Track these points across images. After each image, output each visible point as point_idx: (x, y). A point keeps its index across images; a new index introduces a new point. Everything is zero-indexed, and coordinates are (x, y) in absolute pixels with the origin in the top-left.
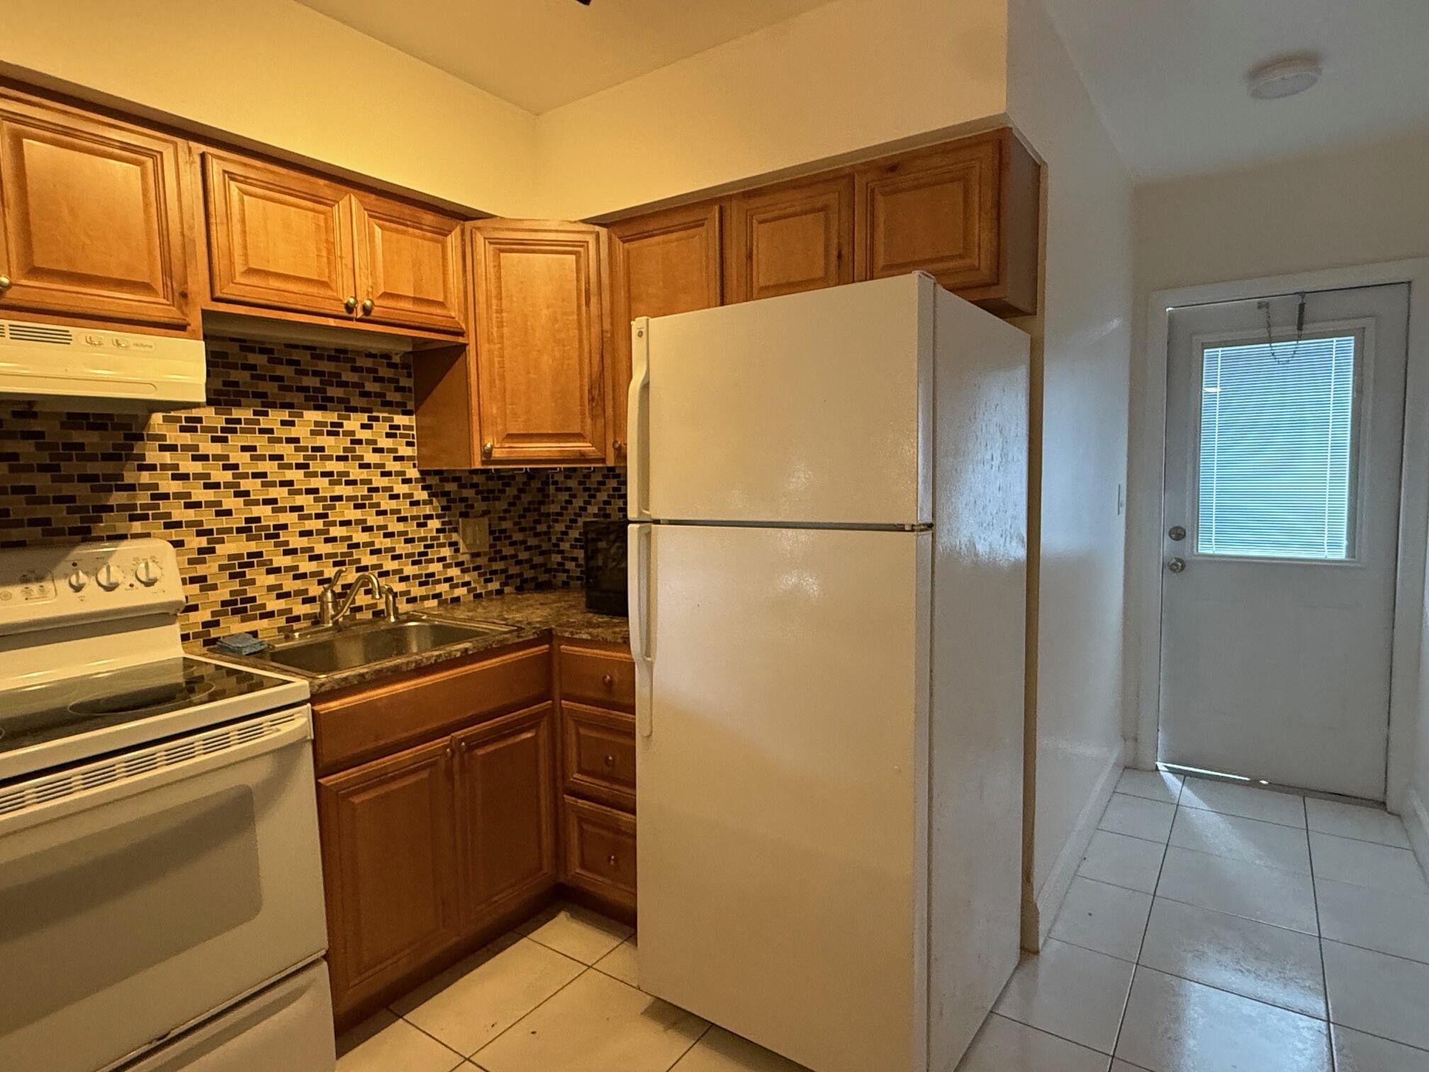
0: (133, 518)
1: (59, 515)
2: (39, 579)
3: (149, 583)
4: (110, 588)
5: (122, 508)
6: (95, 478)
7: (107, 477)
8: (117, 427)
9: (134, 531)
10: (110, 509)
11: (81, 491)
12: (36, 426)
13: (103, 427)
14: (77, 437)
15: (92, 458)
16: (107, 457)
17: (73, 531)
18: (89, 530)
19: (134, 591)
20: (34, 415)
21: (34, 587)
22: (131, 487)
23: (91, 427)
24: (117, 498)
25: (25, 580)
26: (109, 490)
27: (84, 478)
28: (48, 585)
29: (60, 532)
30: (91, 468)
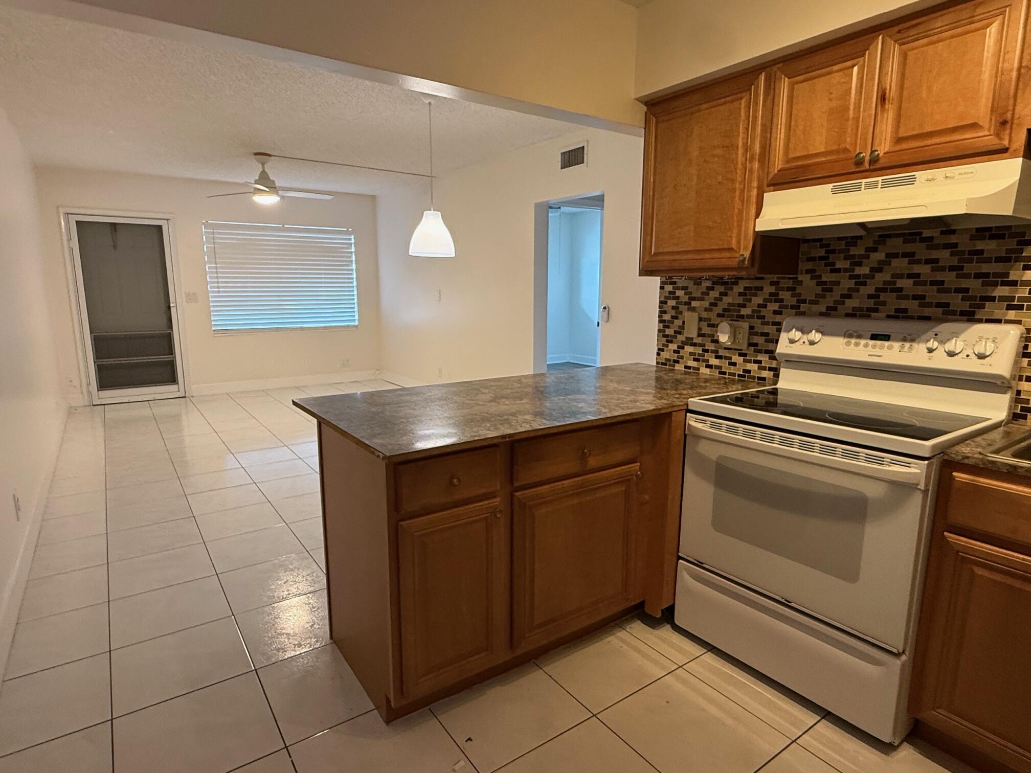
0: (1009, 308)
1: (956, 302)
2: (913, 340)
3: (981, 357)
4: (951, 354)
5: (1002, 299)
6: (987, 275)
7: (996, 275)
8: (1012, 236)
9: (1008, 318)
10: (993, 299)
11: (974, 285)
12: (953, 239)
13: (1002, 237)
14: (980, 245)
15: (988, 260)
16: (999, 260)
17: (963, 313)
18: (973, 313)
19: (968, 360)
20: (953, 232)
21: (907, 345)
22: (1014, 283)
23: (992, 237)
24: (1001, 291)
25: (904, 340)
26: (995, 284)
27: (978, 276)
28: (915, 345)
29: (954, 313)
30: (985, 268)
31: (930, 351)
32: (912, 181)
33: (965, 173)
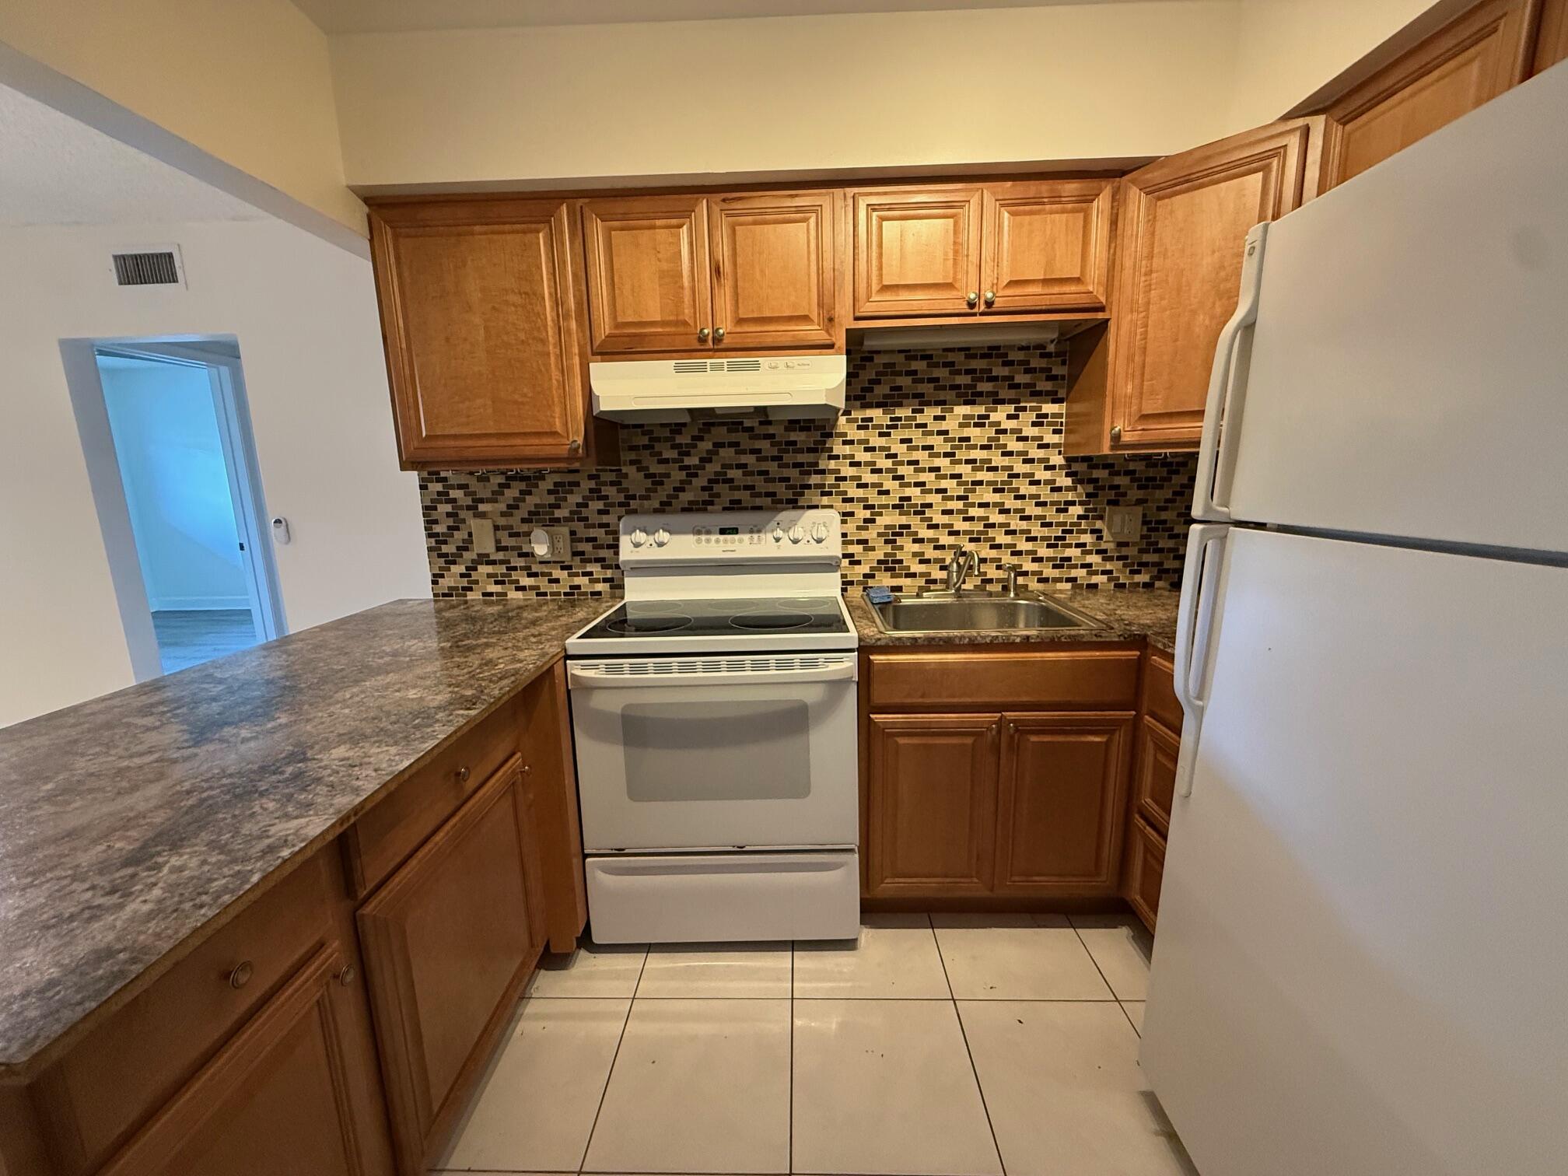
0: (823, 494)
1: (781, 490)
2: (759, 531)
3: (819, 541)
4: (795, 542)
5: (817, 486)
6: (801, 465)
7: (811, 464)
8: (817, 428)
9: (823, 504)
10: (809, 487)
11: (793, 473)
12: (771, 430)
13: (808, 429)
14: (793, 436)
15: (801, 451)
16: (810, 450)
17: (789, 501)
18: (796, 501)
19: (808, 546)
20: (769, 423)
21: (755, 536)
22: (823, 472)
23: (802, 429)
24: (815, 479)
25: (751, 532)
26: (809, 473)
27: (796, 465)
28: (762, 535)
29: (780, 502)
30: (801, 458)
31: (777, 540)
32: (756, 367)
33: (804, 365)
